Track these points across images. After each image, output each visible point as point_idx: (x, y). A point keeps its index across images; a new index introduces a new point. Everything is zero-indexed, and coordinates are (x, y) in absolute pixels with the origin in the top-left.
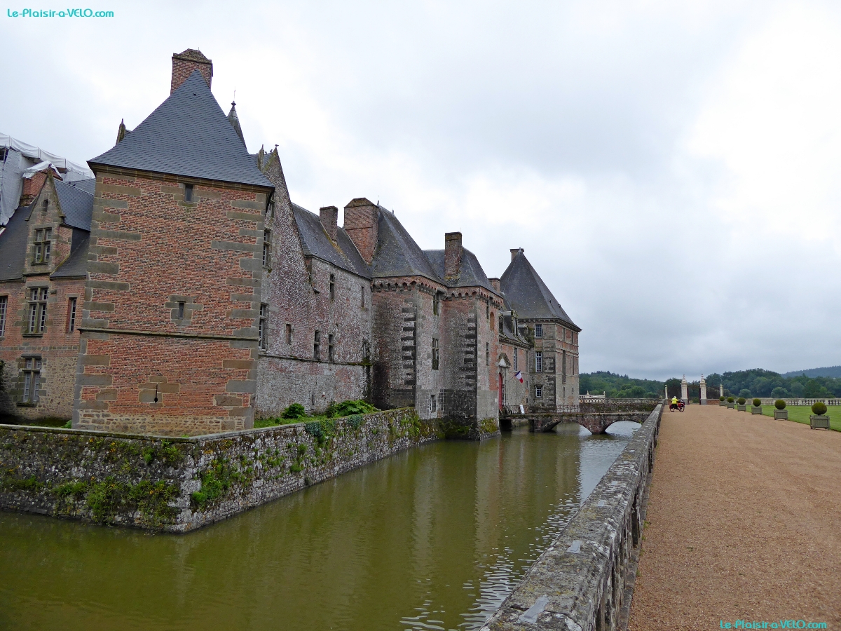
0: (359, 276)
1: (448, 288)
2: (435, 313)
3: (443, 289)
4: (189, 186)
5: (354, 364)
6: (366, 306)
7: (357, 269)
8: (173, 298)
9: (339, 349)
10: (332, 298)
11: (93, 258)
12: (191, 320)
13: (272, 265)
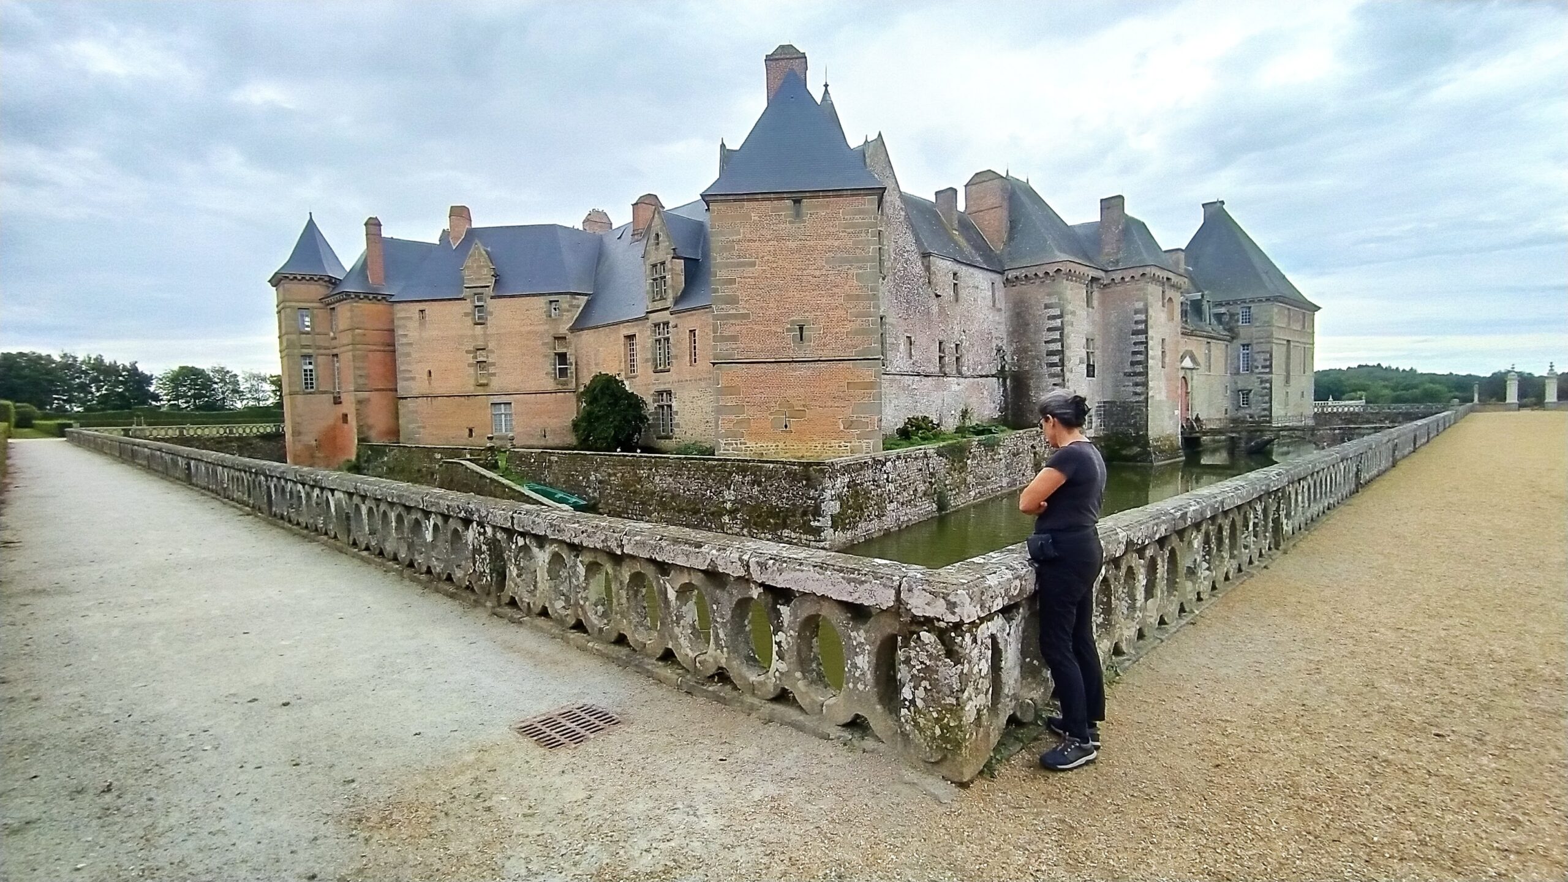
0: (987, 270)
1: (1106, 271)
2: (1088, 306)
3: (1100, 274)
4: (797, 201)
5: (987, 376)
6: (998, 305)
7: (985, 262)
8: (793, 323)
9: (968, 360)
10: (957, 301)
11: (716, 291)
12: (812, 344)
13: (885, 272)
